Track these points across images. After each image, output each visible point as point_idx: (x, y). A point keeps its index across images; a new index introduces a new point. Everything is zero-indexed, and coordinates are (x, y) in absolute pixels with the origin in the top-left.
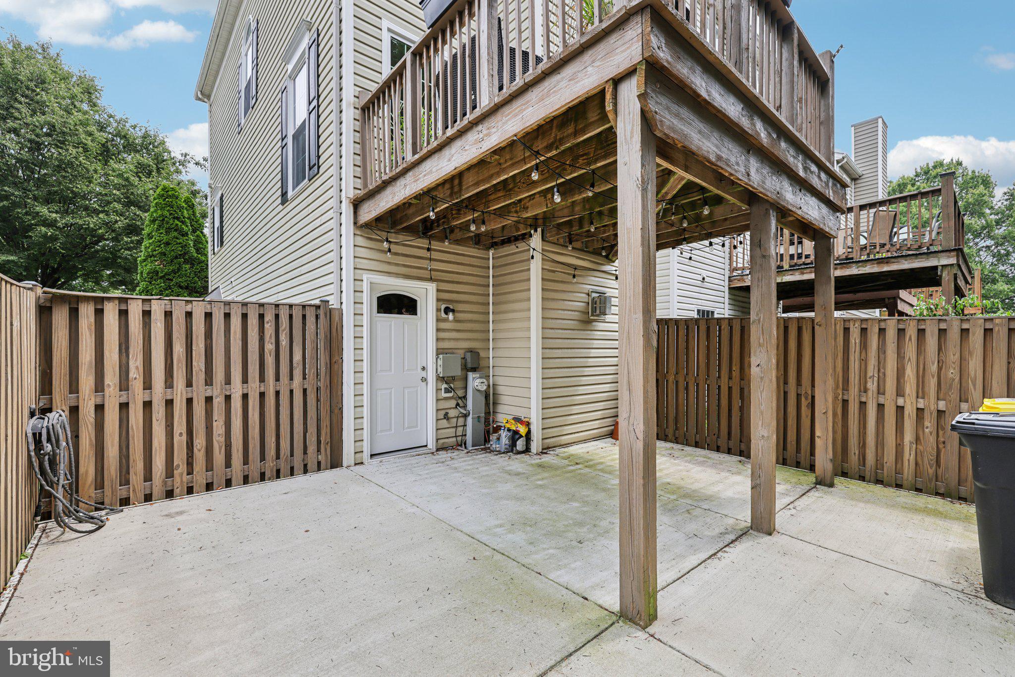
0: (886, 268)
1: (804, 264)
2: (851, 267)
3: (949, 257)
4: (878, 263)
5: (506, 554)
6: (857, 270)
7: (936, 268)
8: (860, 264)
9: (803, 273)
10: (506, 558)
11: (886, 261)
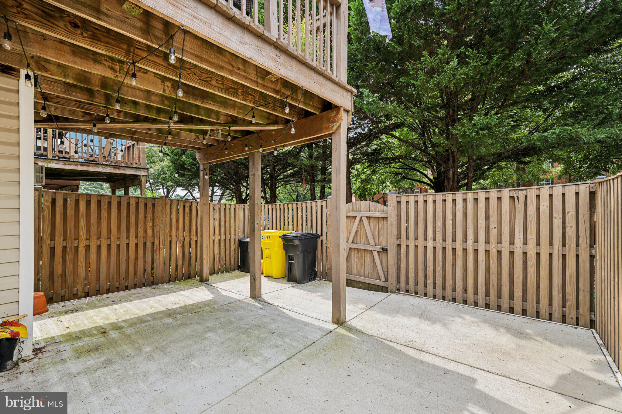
0: (117, 171)
1: (64, 158)
2: (98, 167)
3: (145, 172)
4: (113, 168)
5: (294, 354)
6: (102, 169)
7: (139, 175)
8: (104, 166)
9: (65, 164)
10: (300, 353)
11: (117, 167)
